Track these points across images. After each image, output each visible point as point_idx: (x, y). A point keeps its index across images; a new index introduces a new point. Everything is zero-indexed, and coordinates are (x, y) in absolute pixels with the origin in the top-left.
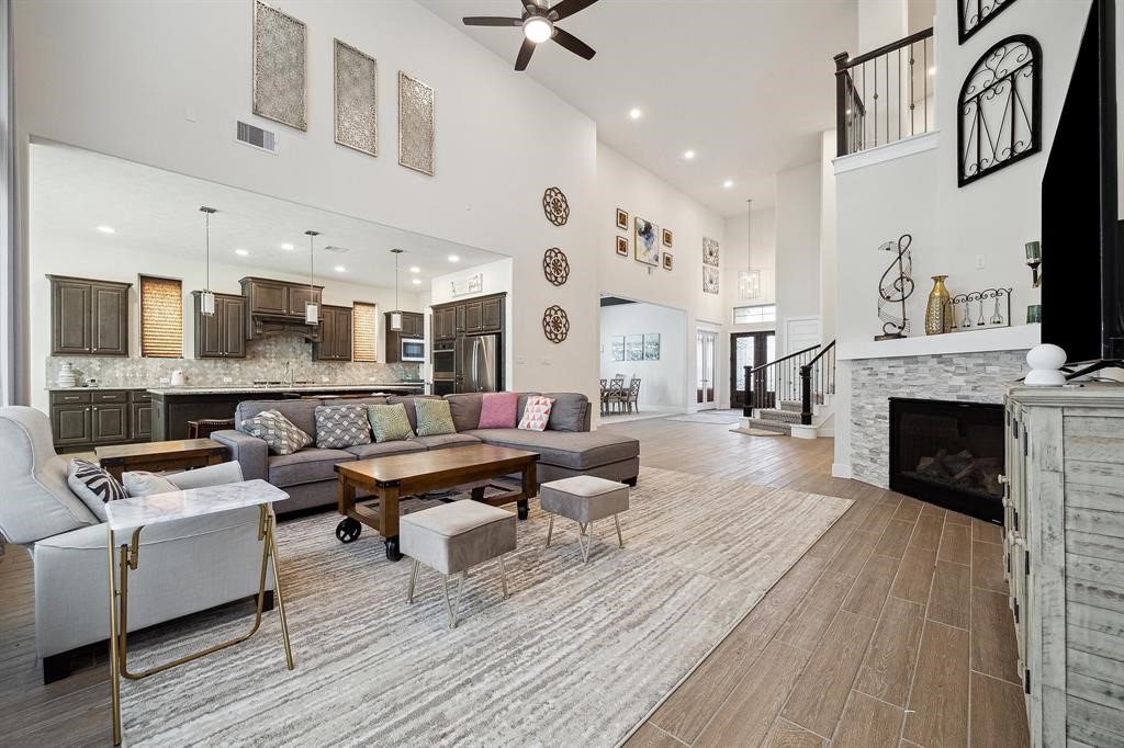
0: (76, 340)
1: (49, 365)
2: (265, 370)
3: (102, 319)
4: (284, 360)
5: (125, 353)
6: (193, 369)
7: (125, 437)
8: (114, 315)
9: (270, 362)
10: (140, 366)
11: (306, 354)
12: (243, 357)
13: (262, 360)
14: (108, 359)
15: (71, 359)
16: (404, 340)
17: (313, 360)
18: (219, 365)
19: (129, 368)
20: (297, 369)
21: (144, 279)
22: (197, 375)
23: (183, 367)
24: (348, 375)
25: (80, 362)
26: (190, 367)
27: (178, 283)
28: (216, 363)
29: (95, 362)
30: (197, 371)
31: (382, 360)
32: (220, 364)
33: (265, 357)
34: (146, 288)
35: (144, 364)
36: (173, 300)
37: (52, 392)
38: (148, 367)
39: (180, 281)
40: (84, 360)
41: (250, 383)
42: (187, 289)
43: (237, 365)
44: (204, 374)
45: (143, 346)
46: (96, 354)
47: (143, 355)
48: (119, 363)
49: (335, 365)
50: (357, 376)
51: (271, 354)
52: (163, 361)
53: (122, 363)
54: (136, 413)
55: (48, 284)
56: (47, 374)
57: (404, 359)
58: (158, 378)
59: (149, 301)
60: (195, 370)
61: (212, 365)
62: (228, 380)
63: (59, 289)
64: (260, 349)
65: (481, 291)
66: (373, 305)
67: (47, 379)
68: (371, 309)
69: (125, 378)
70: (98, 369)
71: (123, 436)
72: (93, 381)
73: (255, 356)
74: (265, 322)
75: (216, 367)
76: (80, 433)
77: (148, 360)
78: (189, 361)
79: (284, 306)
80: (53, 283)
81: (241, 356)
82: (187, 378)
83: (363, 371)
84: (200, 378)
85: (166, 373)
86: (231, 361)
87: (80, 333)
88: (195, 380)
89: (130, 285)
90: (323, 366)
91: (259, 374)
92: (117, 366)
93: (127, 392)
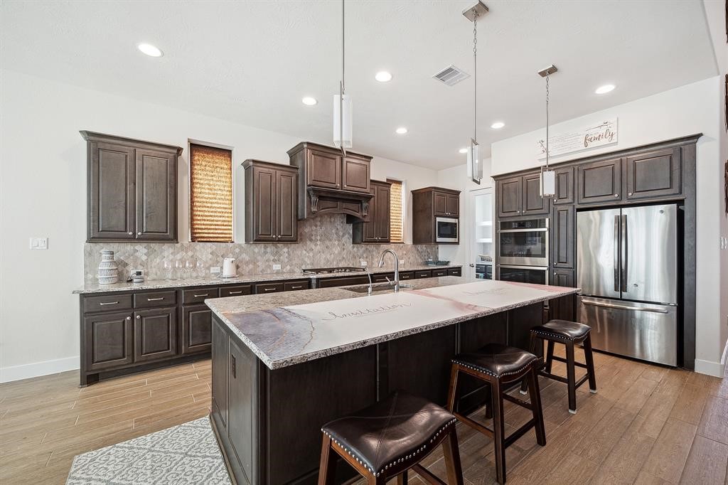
0: (117, 220)
1: (89, 254)
2: (311, 254)
3: (148, 194)
4: (328, 243)
5: (174, 238)
6: (244, 256)
7: (173, 353)
8: (162, 188)
9: (316, 245)
10: (190, 254)
11: (347, 236)
12: (294, 241)
13: (308, 243)
14: (155, 246)
15: (114, 247)
16: (439, 219)
17: (354, 243)
18: (269, 250)
19: (179, 256)
20: (340, 253)
21: (194, 147)
22: (247, 263)
23: (233, 254)
25: (123, 250)
26: (241, 253)
27: (227, 153)
28: (265, 248)
29: (141, 249)
30: (247, 258)
31: (409, 241)
32: (270, 248)
33: (311, 240)
34: (196, 158)
35: (194, 250)
36: (223, 173)
37: (83, 296)
38: (198, 254)
39: (230, 151)
40: (129, 247)
41: (297, 270)
42: (238, 159)
43: (285, 250)
44: (254, 262)
45: (192, 229)
46: (141, 240)
47: (193, 240)
48: (167, 249)
49: (372, 247)
51: (316, 236)
52: (213, 246)
53: (171, 250)
54: (187, 318)
55: (83, 144)
56: (85, 266)
57: (438, 240)
58: (208, 268)
59: (200, 175)
60: (245, 257)
61: (262, 250)
62: (277, 267)
63: (97, 151)
64: (307, 231)
65: (616, 143)
66: (401, 183)
67: (86, 273)
68: (399, 186)
69: (174, 268)
70: (144, 258)
71: (171, 351)
72: (139, 273)
74: (321, 198)
75: (265, 253)
76: (120, 353)
77: (199, 246)
78: (240, 246)
79: (338, 180)
80: (89, 143)
81: (292, 239)
82: (238, 267)
84: (251, 266)
85: (217, 262)
86: (280, 245)
87: (122, 211)
88: (246, 269)
89: (179, 150)
90: (362, 248)
91: (306, 259)
92: (166, 254)
93: (177, 291)
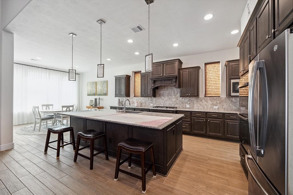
0: (118, 93)
2: (163, 101)
4: (170, 97)
9: (165, 98)
13: (162, 97)
18: (149, 99)
19: (130, 101)
20: (175, 101)
22: (144, 103)
24: (200, 105)
31: (224, 96)
33: (163, 96)
34: (135, 75)
35: (134, 99)
43: (154, 99)
45: (135, 93)
46: (121, 97)
47: (135, 96)
49: (193, 99)
50: (206, 105)
51: (165, 94)
52: (137, 98)
59: (136, 80)
61: (148, 99)
62: (152, 105)
64: (161, 92)
66: (219, 62)
68: (216, 65)
73: (160, 96)
75: (149, 100)
82: (141, 104)
83: (210, 102)
86: (152, 98)
88: (144, 105)
